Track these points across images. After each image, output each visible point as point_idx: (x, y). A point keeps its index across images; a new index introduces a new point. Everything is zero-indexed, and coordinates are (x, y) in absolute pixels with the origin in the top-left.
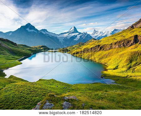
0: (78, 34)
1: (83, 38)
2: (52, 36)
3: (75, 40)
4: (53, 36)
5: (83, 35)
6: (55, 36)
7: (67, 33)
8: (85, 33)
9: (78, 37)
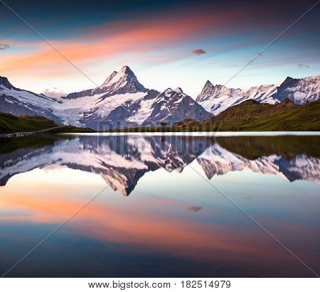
0: (146, 98)
1: (165, 111)
2: (31, 105)
3: (131, 119)
4: (34, 103)
5: (167, 98)
6: (46, 107)
7: (98, 91)
8: (173, 93)
9: (146, 108)
